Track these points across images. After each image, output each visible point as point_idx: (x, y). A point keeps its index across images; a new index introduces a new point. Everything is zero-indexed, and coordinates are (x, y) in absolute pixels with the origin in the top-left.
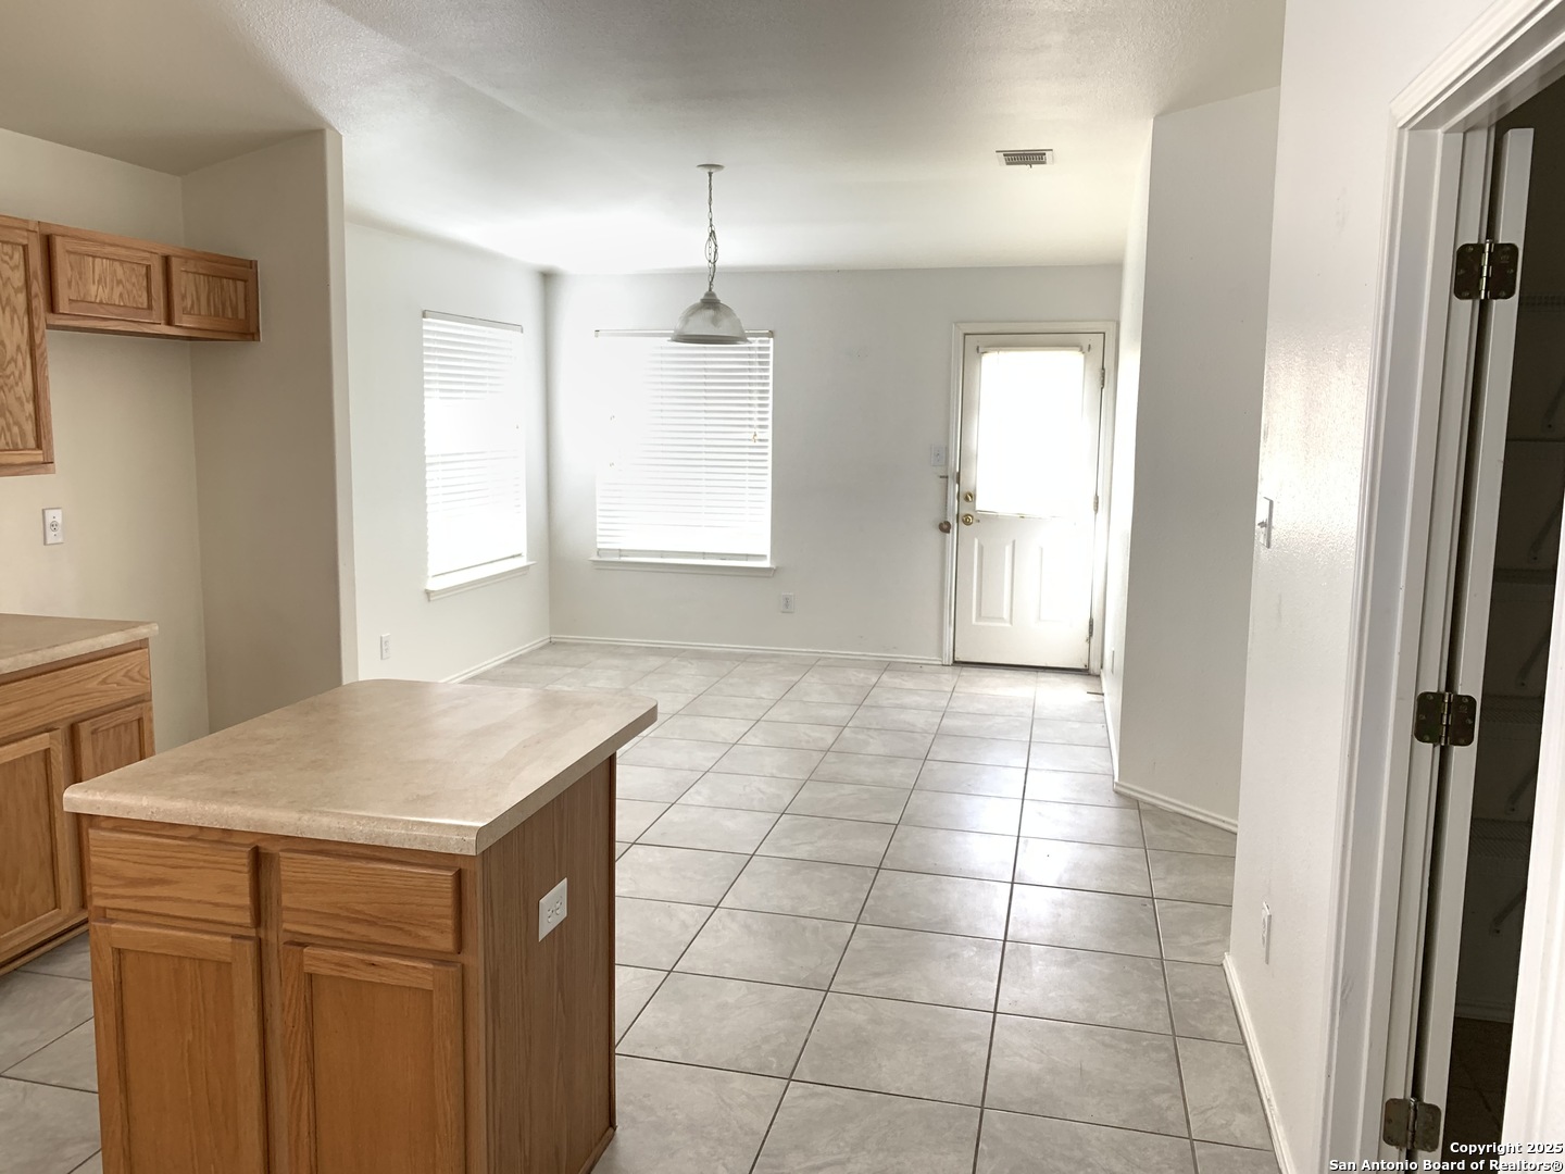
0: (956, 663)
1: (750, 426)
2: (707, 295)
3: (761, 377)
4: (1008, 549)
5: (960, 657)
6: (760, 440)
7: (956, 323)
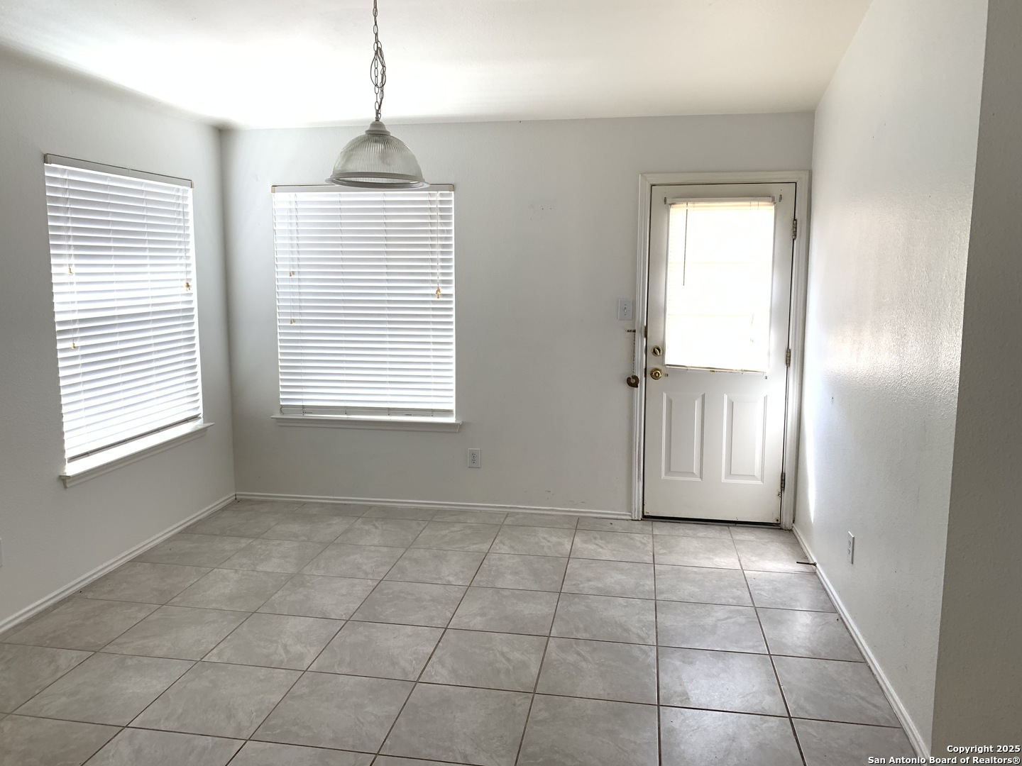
0: (645, 517)
1: (433, 281)
2: (373, 125)
3: (443, 231)
4: (697, 404)
5: (650, 511)
6: (444, 295)
7: (642, 174)
